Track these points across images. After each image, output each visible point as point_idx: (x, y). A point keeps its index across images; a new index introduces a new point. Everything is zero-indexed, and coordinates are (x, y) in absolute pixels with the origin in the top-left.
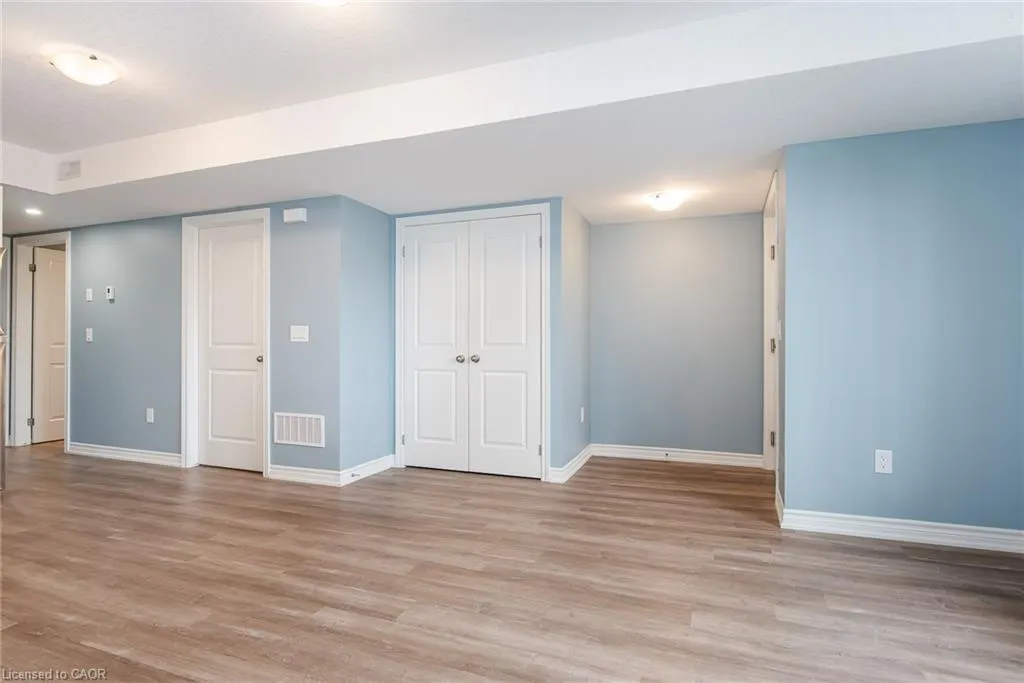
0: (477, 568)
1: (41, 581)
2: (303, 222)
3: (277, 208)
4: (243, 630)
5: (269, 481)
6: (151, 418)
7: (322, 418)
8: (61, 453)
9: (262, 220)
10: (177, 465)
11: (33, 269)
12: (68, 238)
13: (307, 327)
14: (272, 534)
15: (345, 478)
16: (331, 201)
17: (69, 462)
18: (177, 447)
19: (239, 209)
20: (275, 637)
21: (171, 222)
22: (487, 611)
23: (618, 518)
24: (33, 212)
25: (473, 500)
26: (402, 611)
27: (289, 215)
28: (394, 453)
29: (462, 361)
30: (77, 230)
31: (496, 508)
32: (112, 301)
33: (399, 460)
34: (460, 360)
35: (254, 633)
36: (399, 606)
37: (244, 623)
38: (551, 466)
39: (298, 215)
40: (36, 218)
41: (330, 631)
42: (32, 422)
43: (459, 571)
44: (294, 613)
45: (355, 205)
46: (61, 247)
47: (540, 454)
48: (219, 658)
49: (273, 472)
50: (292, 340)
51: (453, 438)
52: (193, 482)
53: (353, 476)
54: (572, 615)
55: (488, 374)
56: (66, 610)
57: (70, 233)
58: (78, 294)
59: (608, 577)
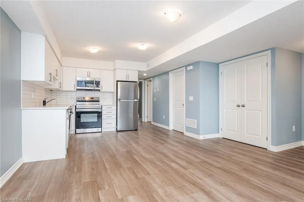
0: (218, 166)
1: (134, 145)
2: (191, 69)
3: (186, 66)
4: (157, 162)
5: (185, 135)
6: (164, 118)
7: (196, 121)
8: (151, 124)
9: (183, 70)
10: (168, 129)
11: (148, 86)
12: (152, 79)
13: (193, 97)
14: (176, 146)
15: (201, 137)
16: (198, 62)
17: (152, 126)
18: (168, 125)
19: (179, 68)
20: (160, 164)
21: (167, 73)
22: (211, 176)
23: (288, 167)
24: (145, 75)
25: (235, 150)
26: (189, 169)
27: (189, 68)
28: (219, 133)
29: (239, 106)
30: (153, 77)
31: (240, 154)
32: (158, 92)
33: (220, 135)
34: (238, 106)
35: (158, 163)
36: (189, 167)
37: (158, 161)
38: (272, 145)
39: (191, 68)
40: (145, 76)
41: (171, 167)
42: (147, 117)
43: (212, 165)
44: (167, 162)
45: (204, 62)
46: (151, 81)
47: (267, 140)
48: (149, 165)
49: (186, 133)
50: (190, 100)
51: (237, 131)
52: (171, 133)
53: (204, 137)
54: (235, 185)
55: (247, 111)
56: (134, 150)
57: (152, 78)
58: (153, 91)
59: (260, 181)
